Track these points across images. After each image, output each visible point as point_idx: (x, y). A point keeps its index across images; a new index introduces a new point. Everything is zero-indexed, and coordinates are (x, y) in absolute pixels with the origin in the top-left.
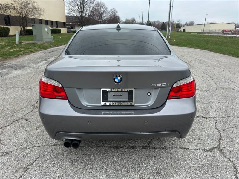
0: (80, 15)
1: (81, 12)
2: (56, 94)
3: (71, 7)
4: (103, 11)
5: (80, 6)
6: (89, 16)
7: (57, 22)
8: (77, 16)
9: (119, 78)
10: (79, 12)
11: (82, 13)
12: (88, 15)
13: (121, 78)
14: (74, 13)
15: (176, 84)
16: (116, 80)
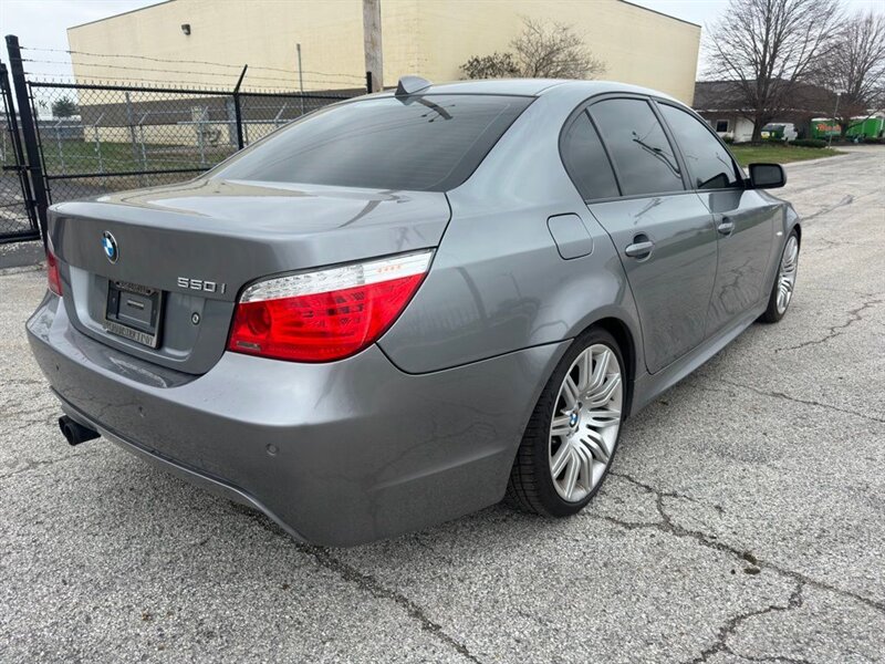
0: (754, 77)
1: (763, 62)
3: (726, 48)
4: (875, 52)
5: (762, 41)
6: (795, 76)
8: (744, 81)
10: (755, 63)
11: (765, 66)
12: (791, 72)
13: (114, 246)
14: (732, 71)
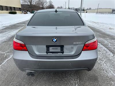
2: (21, 48)
4: (44, 2)
7: (14, 8)
8: (28, 5)
9: (55, 40)
11: (31, 3)
13: (57, 40)
14: (26, 3)
15: (87, 42)
16: (54, 41)
